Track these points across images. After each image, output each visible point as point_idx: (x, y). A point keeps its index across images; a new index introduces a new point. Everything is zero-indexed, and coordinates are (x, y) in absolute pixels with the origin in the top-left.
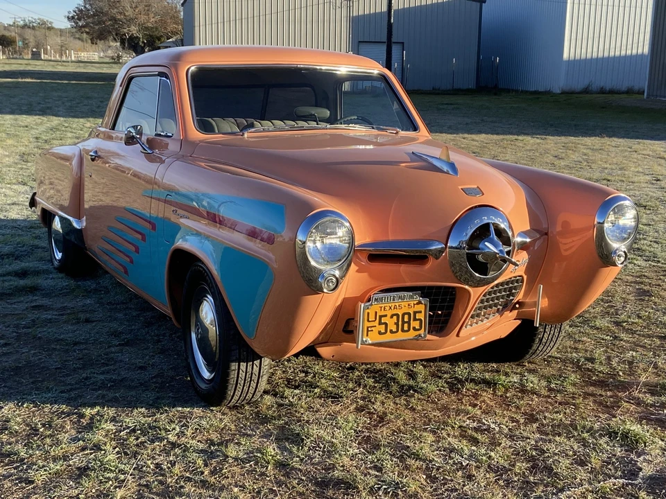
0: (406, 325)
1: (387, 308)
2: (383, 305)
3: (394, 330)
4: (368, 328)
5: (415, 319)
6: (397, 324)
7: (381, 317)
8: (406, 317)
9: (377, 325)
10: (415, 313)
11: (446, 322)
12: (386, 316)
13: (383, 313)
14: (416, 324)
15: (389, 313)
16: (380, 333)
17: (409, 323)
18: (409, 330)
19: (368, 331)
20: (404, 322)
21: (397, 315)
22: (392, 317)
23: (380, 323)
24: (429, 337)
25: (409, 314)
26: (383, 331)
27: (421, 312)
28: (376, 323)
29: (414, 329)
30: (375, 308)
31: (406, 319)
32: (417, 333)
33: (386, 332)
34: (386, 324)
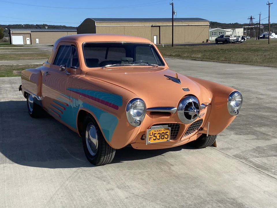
1: (157, 131)
2: (155, 130)
3: (159, 138)
4: (150, 138)
5: (166, 135)
6: (160, 136)
7: (154, 134)
10: (166, 132)
11: (176, 135)
15: (157, 133)
16: (154, 140)
17: (164, 136)
18: (164, 138)
19: (150, 139)
20: (162, 136)
21: (160, 133)
22: (158, 134)
23: (154, 136)
24: (171, 141)
25: (164, 133)
27: (168, 132)
29: (166, 138)
30: (152, 131)
33: (156, 139)
34: (156, 136)
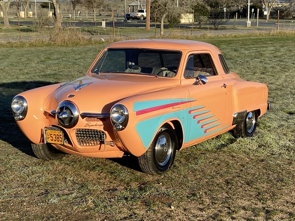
0: (58, 139)
1: (52, 132)
2: (51, 131)
3: (55, 140)
4: (48, 137)
5: (60, 138)
6: (55, 138)
7: (51, 134)
8: (58, 136)
9: (50, 137)
10: (60, 135)
12: (52, 134)
13: (51, 133)
14: (60, 139)
16: (51, 140)
17: (59, 138)
18: (59, 141)
20: (57, 138)
21: (55, 135)
22: (54, 135)
23: (51, 137)
25: (58, 135)
26: (52, 139)
27: (61, 135)
28: (50, 136)
30: (48, 131)
31: (58, 137)
32: (61, 142)
33: (53, 140)
34: (52, 137)
